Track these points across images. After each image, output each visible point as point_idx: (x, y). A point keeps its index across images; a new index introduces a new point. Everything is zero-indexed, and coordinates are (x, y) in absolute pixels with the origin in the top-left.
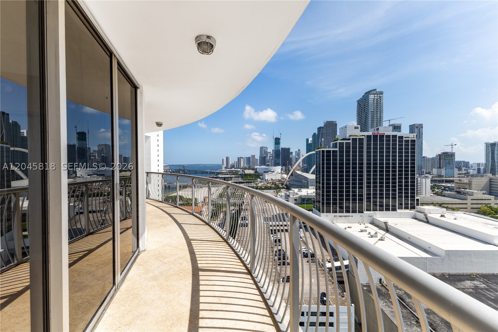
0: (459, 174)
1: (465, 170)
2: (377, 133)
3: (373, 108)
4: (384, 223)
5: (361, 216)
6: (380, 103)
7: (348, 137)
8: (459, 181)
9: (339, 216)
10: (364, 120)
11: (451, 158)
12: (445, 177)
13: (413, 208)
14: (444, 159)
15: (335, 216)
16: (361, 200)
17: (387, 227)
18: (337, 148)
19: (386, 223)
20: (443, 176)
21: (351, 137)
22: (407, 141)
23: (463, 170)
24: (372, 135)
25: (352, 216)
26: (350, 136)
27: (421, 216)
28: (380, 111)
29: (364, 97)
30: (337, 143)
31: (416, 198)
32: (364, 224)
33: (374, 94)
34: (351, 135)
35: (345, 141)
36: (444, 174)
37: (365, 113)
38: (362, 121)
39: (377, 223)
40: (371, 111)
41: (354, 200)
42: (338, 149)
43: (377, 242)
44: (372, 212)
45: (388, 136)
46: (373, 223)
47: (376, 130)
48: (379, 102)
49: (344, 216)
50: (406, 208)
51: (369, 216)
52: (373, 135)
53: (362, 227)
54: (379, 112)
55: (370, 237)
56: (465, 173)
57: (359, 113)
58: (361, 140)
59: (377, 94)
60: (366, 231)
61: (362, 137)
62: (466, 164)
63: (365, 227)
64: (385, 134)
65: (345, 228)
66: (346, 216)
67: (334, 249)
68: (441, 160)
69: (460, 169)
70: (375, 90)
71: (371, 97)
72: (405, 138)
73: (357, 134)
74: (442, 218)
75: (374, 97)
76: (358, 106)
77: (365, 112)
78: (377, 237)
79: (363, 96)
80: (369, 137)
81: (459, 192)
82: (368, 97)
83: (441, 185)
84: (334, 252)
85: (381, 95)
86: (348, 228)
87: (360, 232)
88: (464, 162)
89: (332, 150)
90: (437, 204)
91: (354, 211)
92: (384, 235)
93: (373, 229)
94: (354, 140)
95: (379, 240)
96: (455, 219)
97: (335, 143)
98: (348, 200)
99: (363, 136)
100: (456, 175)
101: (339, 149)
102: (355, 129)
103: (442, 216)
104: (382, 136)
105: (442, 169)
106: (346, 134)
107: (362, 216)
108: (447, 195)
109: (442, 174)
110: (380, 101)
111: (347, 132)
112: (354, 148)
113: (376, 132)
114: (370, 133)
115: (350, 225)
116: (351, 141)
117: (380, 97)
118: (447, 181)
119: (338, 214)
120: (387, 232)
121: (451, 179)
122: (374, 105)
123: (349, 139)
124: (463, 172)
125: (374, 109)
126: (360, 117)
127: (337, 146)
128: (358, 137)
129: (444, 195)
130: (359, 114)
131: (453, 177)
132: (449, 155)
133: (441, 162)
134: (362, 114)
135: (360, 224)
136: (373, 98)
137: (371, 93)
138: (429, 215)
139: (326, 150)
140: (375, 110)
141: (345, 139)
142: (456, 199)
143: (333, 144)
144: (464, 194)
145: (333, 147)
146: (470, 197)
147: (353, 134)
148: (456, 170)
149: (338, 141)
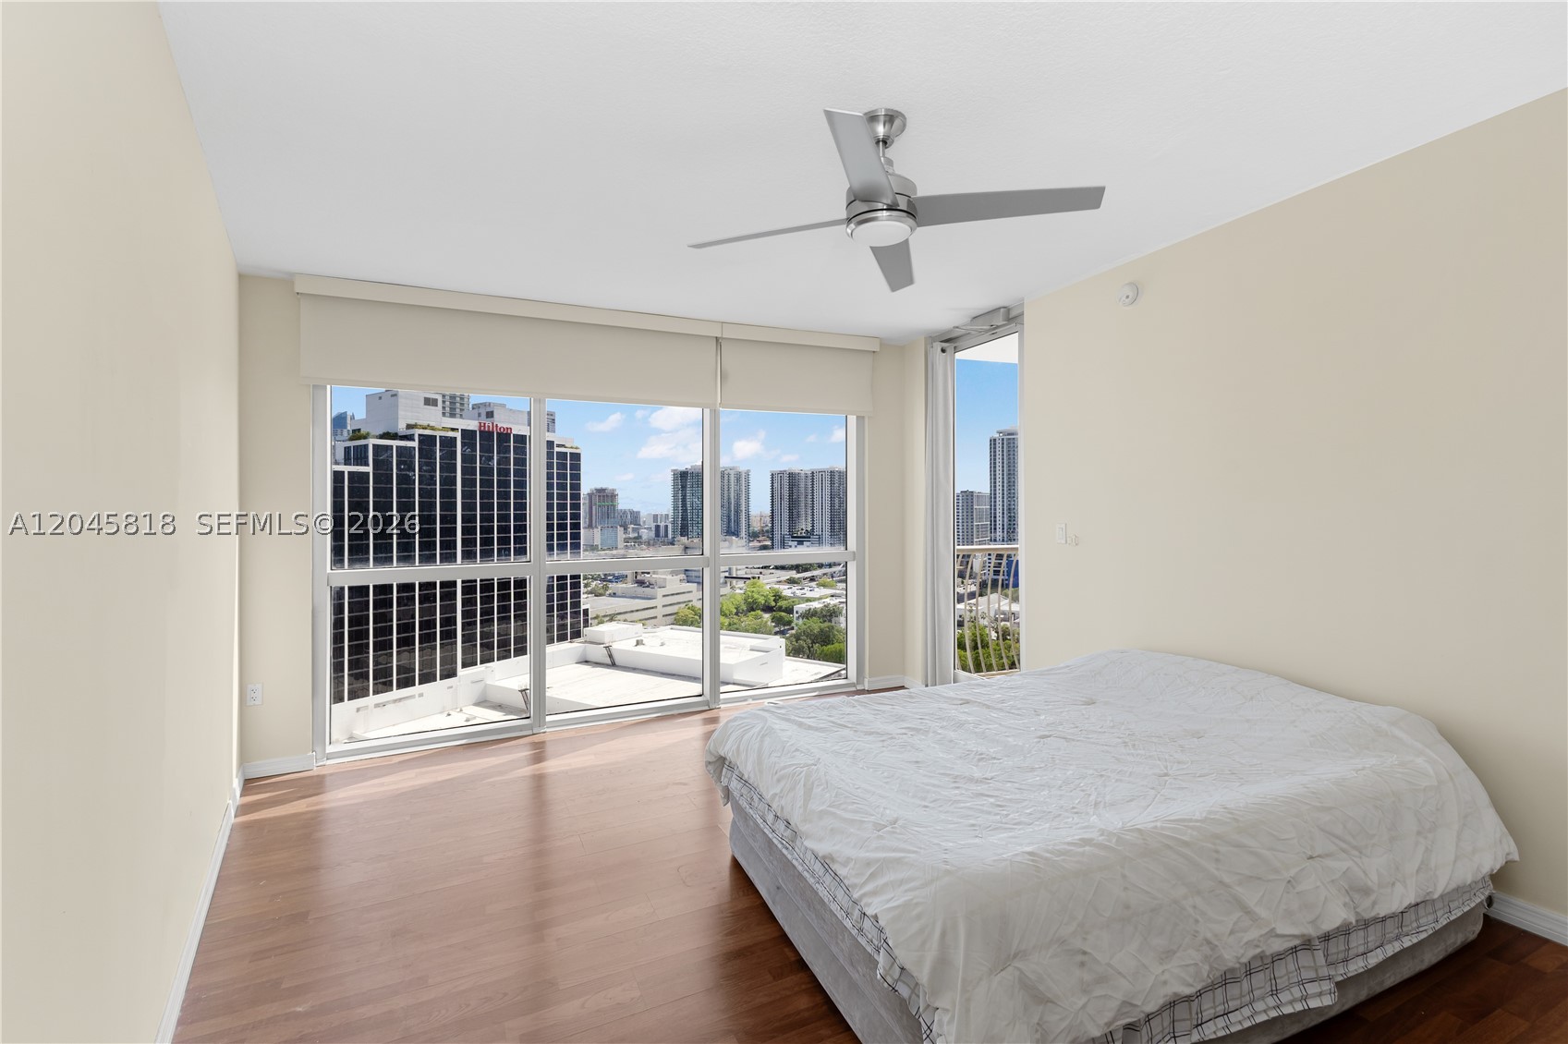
0: (627, 540)
1: (634, 530)
2: (491, 425)
4: (521, 691)
7: (401, 428)
9: (377, 706)
11: (611, 502)
12: (602, 549)
13: (577, 634)
14: (599, 507)
15: (358, 710)
16: (449, 635)
18: (366, 464)
19: (524, 690)
20: (597, 546)
21: (417, 432)
22: (562, 456)
23: (630, 530)
24: (477, 429)
25: (421, 695)
26: (409, 427)
27: (598, 653)
30: (366, 447)
31: (583, 607)
32: (461, 710)
34: (412, 422)
35: (395, 444)
36: (599, 543)
39: (497, 698)
41: (428, 638)
42: (369, 469)
44: (479, 668)
45: (519, 439)
46: (484, 701)
47: (484, 415)
49: (395, 701)
50: (562, 638)
51: (473, 682)
52: (480, 432)
56: (635, 538)
58: (448, 443)
61: (451, 434)
62: (635, 517)
63: (467, 720)
64: (514, 432)
66: (400, 700)
68: (594, 507)
69: (625, 529)
72: (558, 446)
73: (432, 424)
74: (640, 648)
80: (467, 435)
81: (641, 583)
88: (632, 513)
89: (349, 472)
90: (605, 616)
91: (427, 678)
94: (427, 441)
96: (662, 644)
97: (356, 448)
98: (406, 642)
99: (453, 430)
100: (621, 544)
101: (374, 469)
102: (425, 404)
103: (638, 643)
104: (504, 436)
105: (595, 530)
106: (396, 420)
107: (451, 687)
108: (619, 593)
109: (596, 543)
111: (401, 413)
113: (488, 423)
114: (472, 425)
116: (415, 444)
119: (372, 699)
123: (410, 438)
124: (631, 536)
127: (367, 457)
128: (438, 434)
129: (615, 594)
131: (616, 548)
132: (607, 497)
133: (594, 512)
135: (449, 715)
138: (615, 646)
141: (395, 436)
142: (637, 600)
143: (347, 450)
144: (650, 585)
145: (347, 462)
146: (660, 592)
147: (420, 422)
148: (620, 530)
149: (371, 442)
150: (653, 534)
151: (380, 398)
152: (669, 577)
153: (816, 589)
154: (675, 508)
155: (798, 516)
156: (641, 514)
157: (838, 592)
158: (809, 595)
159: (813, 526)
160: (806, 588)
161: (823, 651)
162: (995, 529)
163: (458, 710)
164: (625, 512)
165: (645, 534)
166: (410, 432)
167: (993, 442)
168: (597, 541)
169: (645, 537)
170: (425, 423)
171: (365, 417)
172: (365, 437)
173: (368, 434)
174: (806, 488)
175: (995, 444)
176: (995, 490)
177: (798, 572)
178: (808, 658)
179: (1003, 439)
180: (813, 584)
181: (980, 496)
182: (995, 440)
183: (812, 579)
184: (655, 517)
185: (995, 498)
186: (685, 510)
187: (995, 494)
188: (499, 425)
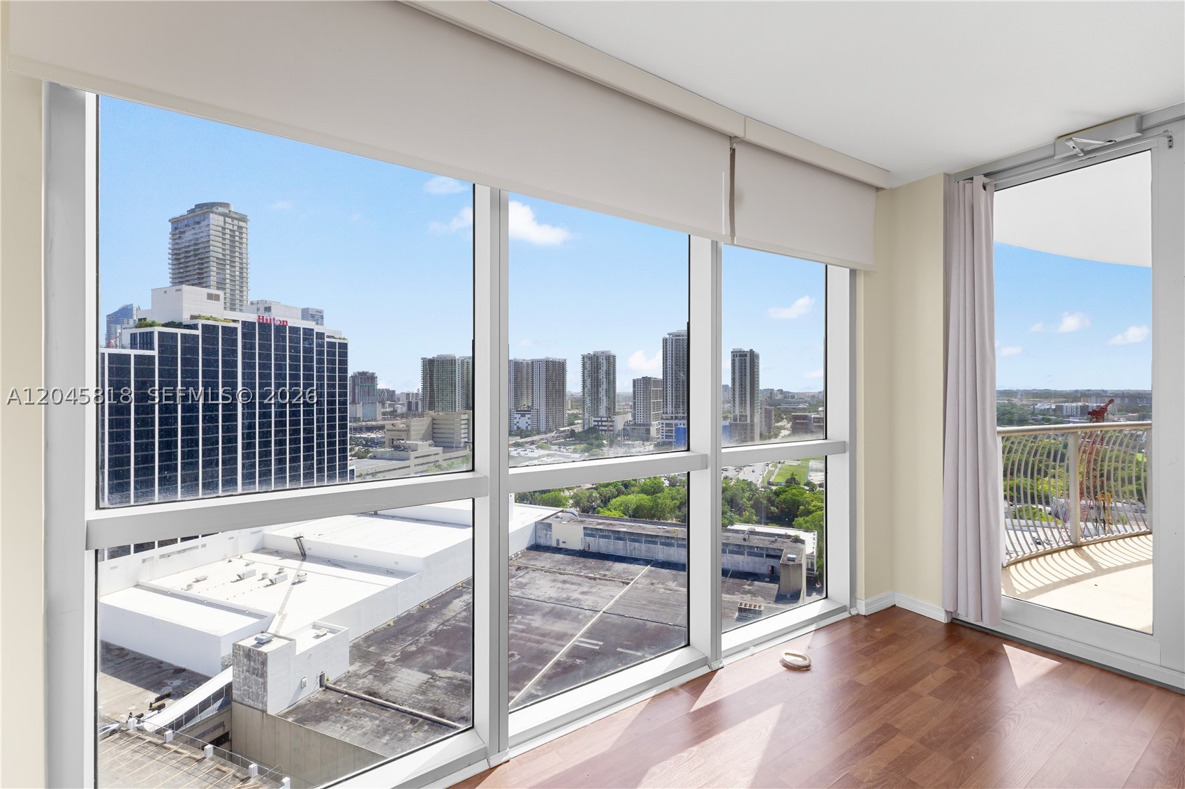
0: (384, 414)
1: (390, 405)
2: (268, 318)
3: (220, 250)
4: (296, 539)
5: (230, 539)
6: (241, 243)
7: (186, 319)
8: (391, 427)
9: (162, 556)
10: (196, 277)
11: (372, 383)
12: (363, 421)
14: (361, 386)
15: (144, 561)
17: (301, 548)
18: (152, 348)
19: (298, 538)
20: (359, 418)
21: (200, 322)
22: (332, 345)
23: (387, 405)
24: (256, 321)
25: (204, 546)
26: (193, 317)
28: (241, 264)
29: (192, 215)
30: (152, 333)
31: (349, 468)
32: (242, 557)
33: (225, 215)
34: (196, 313)
35: (180, 331)
36: (361, 416)
37: (199, 259)
38: (187, 279)
39: (275, 545)
40: (217, 258)
42: (155, 353)
43: (290, 590)
45: (294, 330)
46: (262, 549)
47: (262, 309)
48: (237, 238)
49: (179, 552)
51: (251, 533)
52: (259, 323)
53: (239, 566)
54: (237, 264)
55: (268, 586)
56: (391, 412)
57: (176, 254)
58: (230, 332)
59: (233, 219)
60: (252, 573)
61: (232, 325)
62: (391, 394)
63: (247, 565)
64: (289, 324)
65: (189, 586)
66: (184, 550)
67: (161, 662)
68: (357, 387)
69: (383, 404)
70: (226, 205)
71: (215, 220)
72: (328, 337)
73: (214, 316)
75: (225, 222)
76: (173, 235)
77: (200, 257)
78: (285, 578)
79: (192, 211)
80: (248, 326)
81: (397, 448)
82: (205, 216)
83: (360, 438)
84: (164, 670)
85: (242, 224)
86: (198, 581)
87: (238, 580)
88: (388, 391)
89: (135, 355)
92: (299, 569)
93: (270, 564)
94: (210, 330)
95: (294, 584)
97: (142, 334)
99: (234, 321)
100: (379, 417)
101: (159, 353)
102: (208, 299)
104: (281, 328)
105: (359, 405)
106: (180, 311)
107: (233, 538)
108: (379, 456)
109: (358, 416)
110: (241, 238)
111: (185, 305)
112: (210, 352)
113: (266, 316)
114: (252, 318)
115: (199, 573)
116: (199, 332)
117: (240, 228)
118: (370, 429)
120: (304, 560)
121: (374, 423)
122: (224, 244)
123: (194, 327)
124: (387, 410)
125: (224, 255)
126: (181, 266)
127: (152, 343)
128: (220, 324)
129: (375, 456)
130: (179, 259)
131: (376, 420)
132: (368, 378)
133: (357, 391)
134: (189, 259)
135: (230, 561)
136: (222, 224)
137: (214, 209)
139: (109, 355)
140: (228, 257)
141: (180, 325)
142: (393, 462)
143: (133, 336)
144: (405, 449)
145: (133, 346)
146: (413, 454)
147: (202, 314)
148: (379, 406)
149: (157, 330)
150: (404, 409)
151: (165, 292)
152: (420, 443)
153: (536, 451)
154: (424, 388)
155: (522, 395)
156: (396, 393)
157: (552, 452)
158: (531, 455)
159: (533, 402)
160: (528, 450)
161: (542, 498)
162: (666, 405)
163: (239, 557)
164: (382, 391)
165: (401, 409)
166: (194, 322)
167: (665, 341)
168: (360, 414)
169: (399, 411)
170: (208, 315)
171: (150, 308)
172: (152, 325)
173: (153, 322)
174: (527, 374)
175: (666, 343)
176: (666, 377)
177: (521, 438)
178: (531, 503)
179: (672, 340)
180: (533, 447)
181: (656, 381)
182: (666, 340)
183: (532, 443)
184: (408, 395)
185: (666, 382)
186: (432, 391)
187: (666, 379)
188: (276, 319)
